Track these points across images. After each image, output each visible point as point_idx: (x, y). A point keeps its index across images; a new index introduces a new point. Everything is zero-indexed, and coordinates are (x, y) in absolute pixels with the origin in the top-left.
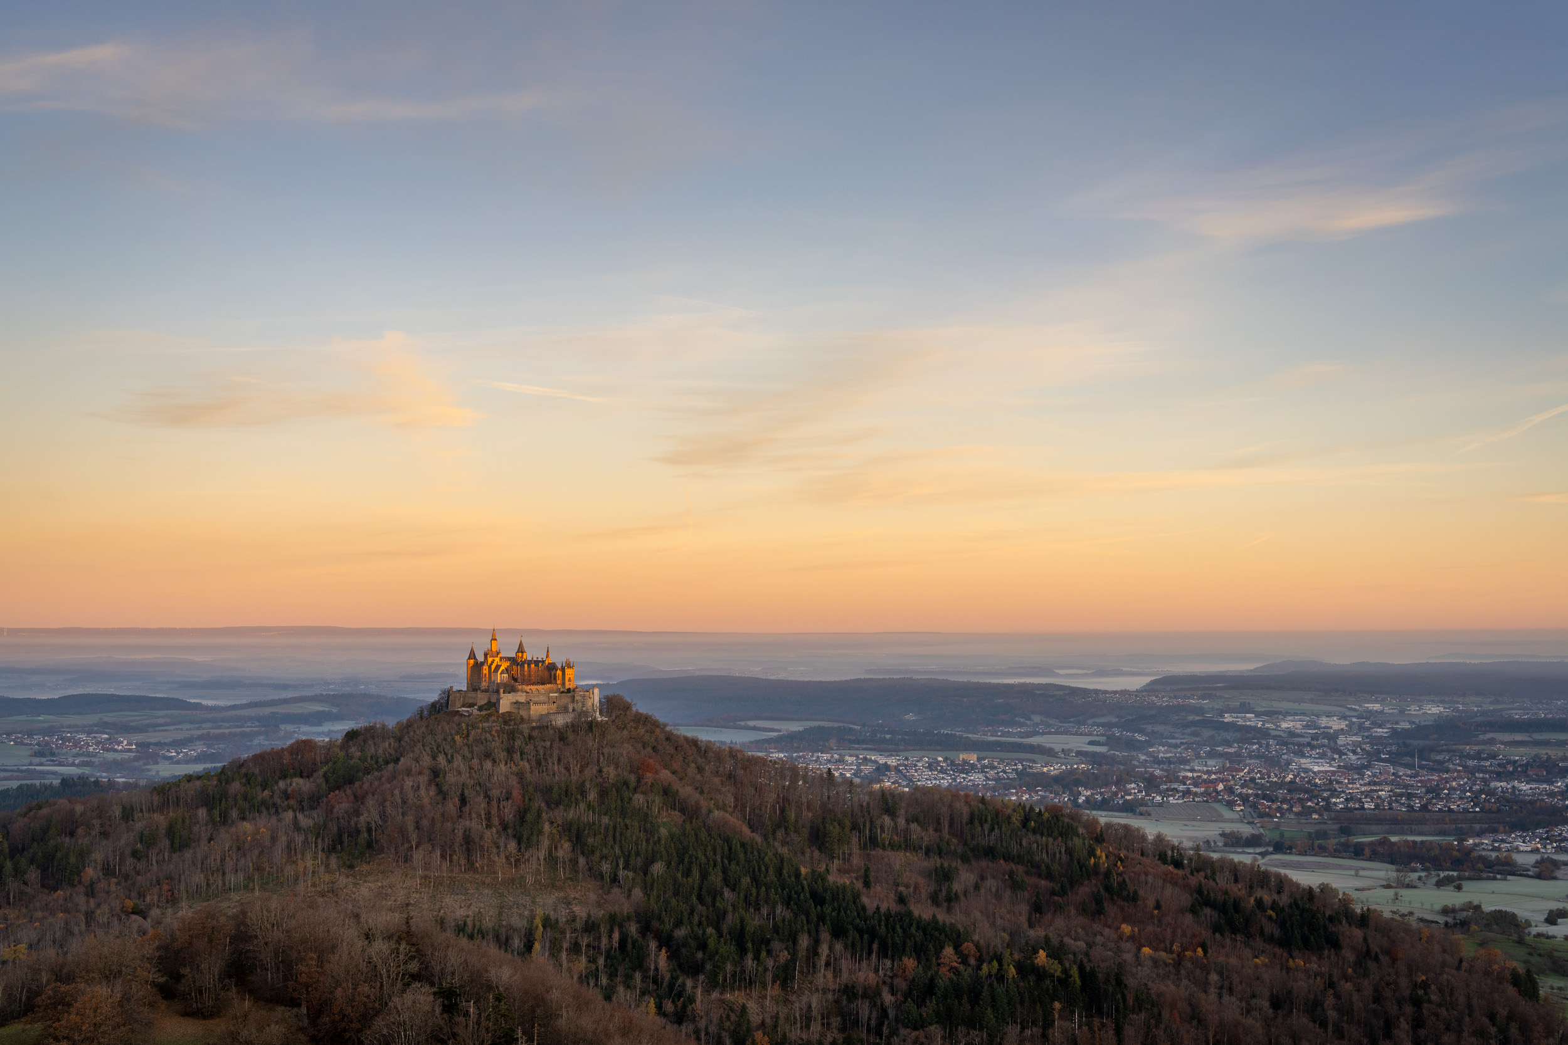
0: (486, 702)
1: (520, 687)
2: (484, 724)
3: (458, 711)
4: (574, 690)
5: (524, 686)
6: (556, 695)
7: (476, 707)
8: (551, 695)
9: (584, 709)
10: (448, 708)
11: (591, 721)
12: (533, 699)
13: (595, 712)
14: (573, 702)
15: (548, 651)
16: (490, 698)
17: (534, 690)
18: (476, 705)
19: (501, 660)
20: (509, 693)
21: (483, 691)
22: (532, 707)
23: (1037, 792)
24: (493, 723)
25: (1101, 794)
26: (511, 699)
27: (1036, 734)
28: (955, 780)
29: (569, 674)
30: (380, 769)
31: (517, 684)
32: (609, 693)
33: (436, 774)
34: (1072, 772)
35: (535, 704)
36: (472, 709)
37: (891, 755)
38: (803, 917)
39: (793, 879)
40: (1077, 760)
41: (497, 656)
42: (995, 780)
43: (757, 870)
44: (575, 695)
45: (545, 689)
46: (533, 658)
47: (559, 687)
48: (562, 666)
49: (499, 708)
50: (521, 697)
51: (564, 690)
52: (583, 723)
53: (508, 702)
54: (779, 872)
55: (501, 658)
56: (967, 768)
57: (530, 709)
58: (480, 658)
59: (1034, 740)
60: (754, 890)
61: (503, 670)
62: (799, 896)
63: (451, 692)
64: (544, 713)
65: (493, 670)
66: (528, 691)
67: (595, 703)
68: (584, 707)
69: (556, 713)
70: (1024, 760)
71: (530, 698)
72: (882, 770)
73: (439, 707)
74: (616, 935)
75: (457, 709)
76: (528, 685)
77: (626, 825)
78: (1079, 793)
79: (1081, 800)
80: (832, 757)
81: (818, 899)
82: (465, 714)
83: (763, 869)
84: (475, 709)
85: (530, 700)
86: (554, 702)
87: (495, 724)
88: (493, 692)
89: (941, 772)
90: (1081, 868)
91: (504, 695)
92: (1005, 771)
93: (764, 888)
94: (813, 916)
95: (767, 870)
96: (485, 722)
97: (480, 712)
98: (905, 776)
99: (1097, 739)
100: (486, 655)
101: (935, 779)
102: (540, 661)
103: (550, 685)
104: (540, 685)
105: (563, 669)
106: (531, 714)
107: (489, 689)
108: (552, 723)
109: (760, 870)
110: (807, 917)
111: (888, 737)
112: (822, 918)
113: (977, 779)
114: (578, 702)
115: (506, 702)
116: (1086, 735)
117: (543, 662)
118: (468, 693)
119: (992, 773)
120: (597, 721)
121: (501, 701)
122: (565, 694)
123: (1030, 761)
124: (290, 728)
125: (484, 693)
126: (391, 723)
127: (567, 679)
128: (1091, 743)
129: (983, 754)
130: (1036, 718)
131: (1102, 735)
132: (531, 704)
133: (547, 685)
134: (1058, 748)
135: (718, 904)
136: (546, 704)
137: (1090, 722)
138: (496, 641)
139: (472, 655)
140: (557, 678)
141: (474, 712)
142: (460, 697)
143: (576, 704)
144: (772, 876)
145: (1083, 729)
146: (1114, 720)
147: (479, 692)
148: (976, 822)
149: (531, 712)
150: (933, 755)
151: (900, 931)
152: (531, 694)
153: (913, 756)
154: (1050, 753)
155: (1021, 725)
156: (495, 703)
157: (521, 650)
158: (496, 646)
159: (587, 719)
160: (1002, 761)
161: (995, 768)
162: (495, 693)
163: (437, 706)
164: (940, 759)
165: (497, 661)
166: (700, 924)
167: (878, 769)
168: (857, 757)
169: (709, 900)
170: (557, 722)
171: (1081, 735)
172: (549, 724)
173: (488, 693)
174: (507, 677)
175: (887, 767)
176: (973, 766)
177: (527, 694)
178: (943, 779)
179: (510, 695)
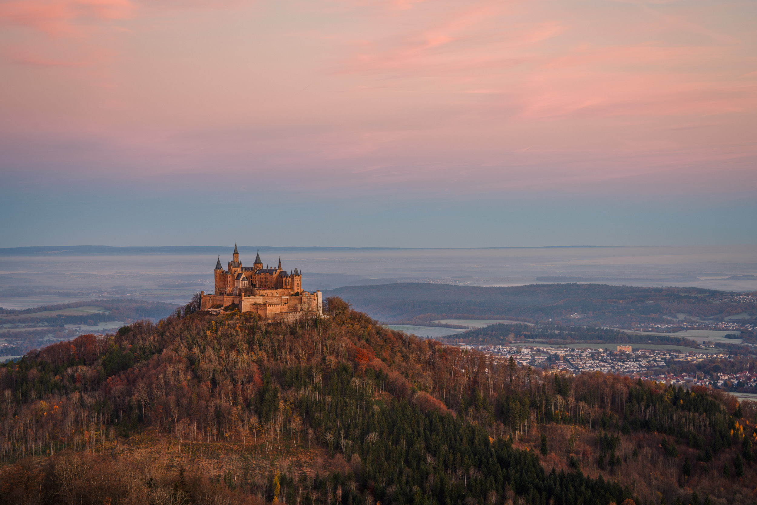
0: (230, 304)
1: (258, 291)
2: (230, 322)
4: (301, 294)
5: (261, 291)
6: (287, 297)
7: (223, 308)
8: (283, 297)
9: (310, 309)
10: (200, 309)
11: (316, 319)
12: (268, 301)
13: (319, 311)
14: (301, 303)
16: (233, 301)
17: (269, 294)
18: (222, 306)
20: (249, 296)
21: (228, 295)
22: (268, 307)
23: (683, 377)
24: (236, 320)
25: (737, 378)
26: (251, 300)
27: (681, 329)
28: (613, 367)
29: (297, 280)
30: (147, 358)
31: (255, 289)
32: (330, 296)
33: (192, 362)
34: (712, 361)
35: (270, 305)
36: (219, 309)
37: (560, 347)
38: (492, 477)
39: (483, 447)
40: (716, 350)
41: (239, 267)
42: (647, 367)
43: (453, 439)
44: (303, 297)
45: (278, 292)
46: (267, 268)
47: (289, 291)
48: (292, 274)
49: (241, 309)
50: (259, 300)
51: (293, 293)
52: (309, 321)
53: (249, 304)
54: (472, 441)
55: (242, 268)
56: (623, 358)
57: (266, 309)
58: (225, 268)
59: (680, 335)
60: (451, 456)
61: (244, 278)
62: (488, 460)
63: (202, 296)
64: (277, 312)
65: (235, 277)
66: (265, 295)
67: (319, 304)
68: (310, 307)
69: (287, 312)
70: (671, 351)
71: (266, 301)
72: (553, 359)
73: (193, 308)
74: (340, 492)
75: (207, 310)
76: (264, 289)
77: (346, 403)
78: (718, 378)
79: (720, 383)
80: (511, 349)
81: (504, 463)
82: (214, 313)
83: (458, 438)
84: (222, 309)
85: (266, 302)
86: (285, 304)
87: (238, 321)
88: (236, 296)
89: (602, 361)
90: (722, 438)
91: (245, 298)
92: (655, 360)
93: (459, 454)
94: (500, 477)
95: (461, 439)
96: (230, 320)
97: (226, 311)
98: (572, 365)
99: (733, 333)
100: (230, 265)
101: (597, 367)
102: (273, 270)
103: (282, 289)
104: (275, 290)
105: (292, 277)
106: (267, 313)
107: (232, 293)
108: (284, 320)
109: (455, 439)
110: (495, 478)
111: (557, 332)
112: (507, 478)
113: (632, 366)
114: (305, 302)
115: (247, 304)
116: (723, 330)
117: (276, 270)
118: (216, 296)
119: (644, 362)
120: (321, 318)
121: (243, 302)
122: (294, 297)
123: (676, 351)
124: (72, 327)
125: (229, 297)
126: (155, 321)
127: (295, 284)
128: (728, 337)
129: (637, 346)
130: (681, 316)
131: (737, 330)
132: (267, 305)
133: (280, 289)
134: (699, 341)
135: (422, 467)
136: (279, 305)
137: (726, 319)
138: (238, 253)
139: (218, 266)
140: (288, 283)
141: (221, 311)
142: (210, 300)
143: (303, 305)
144: (465, 444)
145: (721, 325)
146: (747, 317)
147: (225, 295)
148: (634, 400)
149: (267, 311)
150: (595, 347)
151: (572, 489)
152: (267, 297)
153: (578, 348)
154: (693, 345)
155: (668, 322)
156: (238, 304)
157: (258, 261)
158: (238, 257)
159: (313, 317)
160: (653, 351)
161: (647, 357)
162: (238, 296)
163: (191, 307)
164: (601, 350)
165: (239, 270)
166: (407, 483)
167: (549, 359)
168: (532, 349)
169: (414, 463)
170: (288, 319)
171: (719, 330)
172: (282, 321)
173: (232, 296)
174: (247, 283)
175: (556, 357)
176: (628, 356)
177: (264, 297)
178: (604, 366)
179: (250, 298)
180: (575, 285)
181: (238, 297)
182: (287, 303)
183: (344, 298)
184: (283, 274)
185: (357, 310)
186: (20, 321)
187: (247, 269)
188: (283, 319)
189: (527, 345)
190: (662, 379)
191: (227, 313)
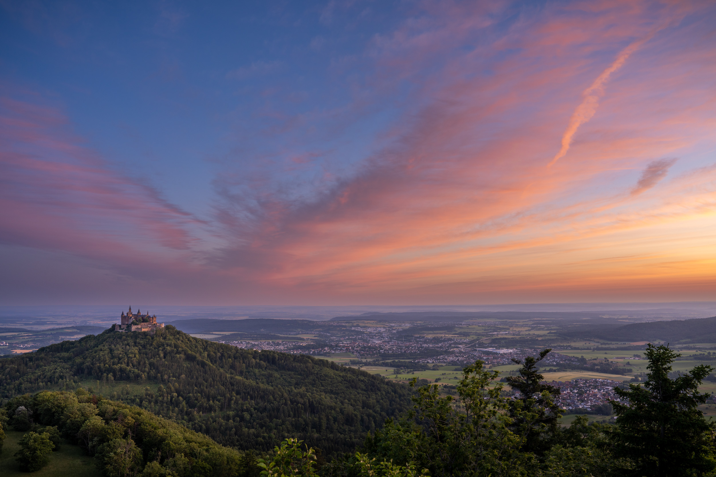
4: (156, 324)
8: (149, 326)
10: (114, 330)
15: (148, 312)
16: (128, 327)
17: (143, 324)
18: (124, 329)
20: (135, 325)
23: (299, 351)
24: (130, 334)
25: (317, 351)
27: (299, 334)
28: (275, 348)
30: (91, 349)
31: (137, 322)
32: (168, 324)
33: (111, 351)
34: (309, 345)
35: (144, 328)
36: (122, 330)
37: (256, 341)
38: (228, 390)
39: (225, 378)
40: (310, 341)
42: (287, 347)
43: (213, 376)
46: (143, 314)
47: (151, 323)
49: (132, 330)
50: (139, 327)
51: (153, 324)
53: (135, 328)
54: (220, 377)
55: (132, 315)
56: (278, 344)
57: (142, 330)
58: (126, 315)
59: (298, 336)
60: (213, 383)
61: (133, 318)
62: (226, 384)
63: (116, 325)
64: (147, 331)
65: (130, 318)
66: (141, 325)
67: (163, 328)
68: (159, 329)
69: (150, 331)
70: (295, 342)
72: (254, 345)
74: (169, 398)
75: (117, 330)
76: (141, 323)
77: (173, 365)
78: (311, 351)
79: (311, 353)
80: (238, 342)
81: (232, 384)
82: (120, 332)
83: (216, 376)
86: (149, 328)
88: (130, 325)
89: (271, 346)
90: (310, 372)
91: (133, 326)
92: (289, 345)
93: (215, 382)
94: (231, 389)
95: (217, 376)
96: (127, 334)
97: (125, 331)
98: (260, 347)
99: (316, 335)
100: (127, 314)
101: (269, 348)
102: (145, 315)
104: (145, 323)
105: (153, 318)
109: (214, 376)
110: (229, 390)
111: (255, 336)
112: (233, 390)
113: (282, 347)
115: (134, 328)
116: (313, 334)
118: (121, 325)
119: (286, 346)
120: (164, 333)
121: (132, 328)
123: (297, 342)
124: (63, 337)
125: (127, 325)
126: (96, 334)
127: (154, 320)
128: (315, 336)
129: (283, 340)
130: (299, 330)
131: (318, 334)
132: (142, 328)
133: (147, 323)
134: (305, 338)
135: (202, 387)
136: (147, 328)
137: (314, 330)
139: (123, 314)
140: (150, 320)
142: (119, 327)
143: (157, 328)
144: (218, 378)
145: (313, 332)
146: (321, 330)
147: (125, 325)
148: (280, 360)
150: (269, 341)
151: (256, 392)
153: (263, 341)
154: (303, 339)
155: (295, 332)
156: (130, 328)
157: (139, 312)
158: (130, 311)
159: (161, 332)
160: (289, 342)
161: (287, 344)
163: (111, 329)
164: (271, 342)
165: (131, 315)
166: (196, 393)
167: (252, 345)
168: (246, 342)
169: (198, 386)
170: (151, 333)
171: (312, 334)
174: (134, 320)
175: (255, 345)
176: (280, 344)
178: (272, 348)
180: (263, 319)
183: (173, 325)
184: (149, 317)
185: (178, 330)
186: (39, 335)
187: (134, 315)
189: (244, 340)
190: (292, 351)
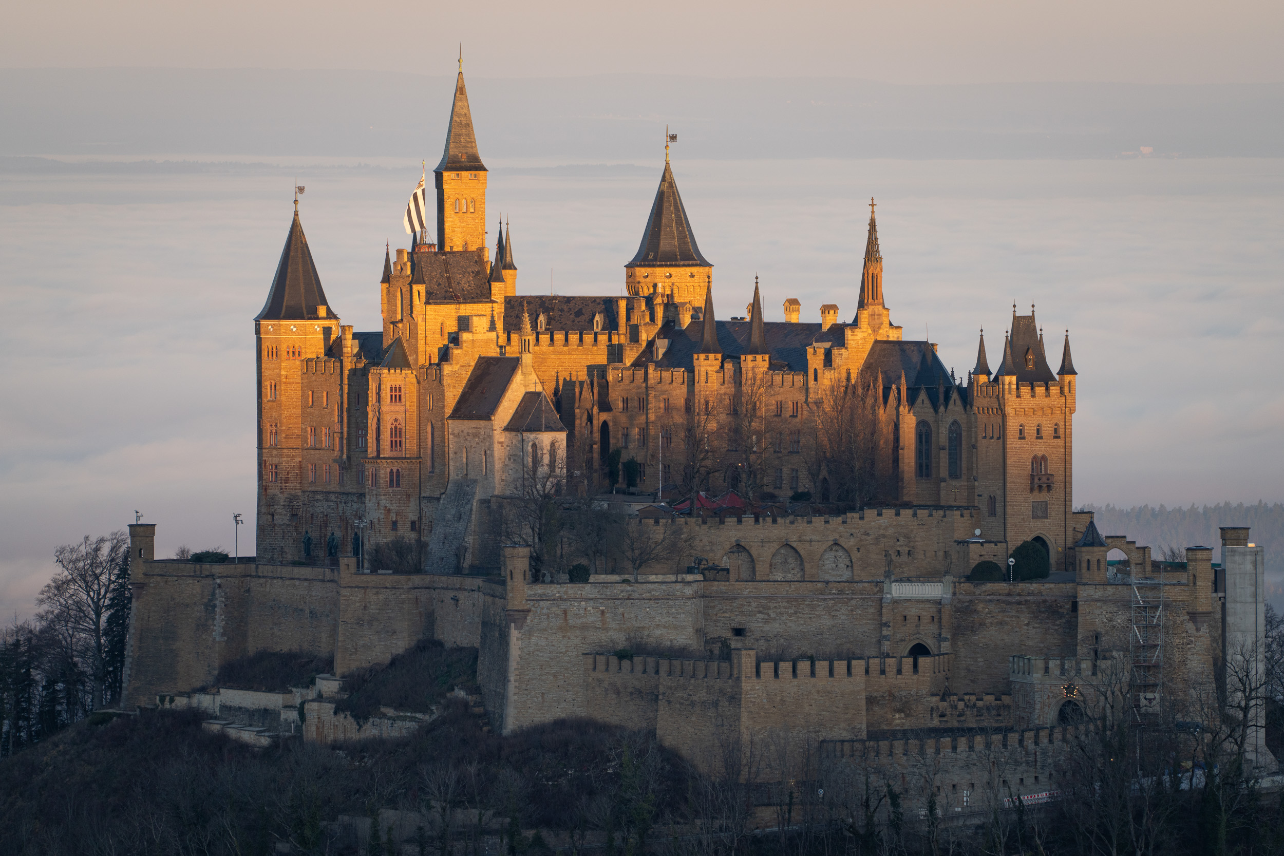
0: (401, 644)
1: (658, 533)
2: (388, 816)
3: (196, 717)
4: (1070, 563)
5: (691, 526)
6: (934, 590)
7: (328, 686)
8: (898, 590)
9: (1151, 701)
10: (116, 687)
11: (1207, 796)
12: (755, 624)
13: (1237, 728)
14: (1068, 649)
15: (872, 254)
16: (430, 618)
17: (763, 554)
18: (327, 666)
19: (512, 324)
20: (579, 575)
21: (379, 562)
22: (751, 688)
24: (456, 804)
26: (593, 618)
29: (1030, 431)
31: (636, 507)
35: (777, 660)
36: (297, 695)
41: (484, 295)
44: (1084, 593)
45: (849, 543)
46: (755, 307)
47: (959, 535)
48: (982, 367)
49: (502, 697)
50: (668, 611)
51: (991, 552)
52: (1138, 816)
53: (569, 647)
55: (515, 310)
57: (735, 699)
61: (531, 399)
63: (137, 571)
64: (840, 732)
65: (452, 395)
66: (725, 562)
67: (1234, 657)
68: (1147, 687)
69: (936, 732)
71: (738, 620)
73: (51, 683)
75: (181, 702)
76: (719, 515)
82: (248, 736)
84: (320, 698)
85: (739, 632)
86: (919, 650)
87: (472, 815)
88: (458, 571)
91: (539, 589)
96: (392, 802)
97: (361, 716)
100: (399, 281)
102: (811, 331)
103: (888, 513)
104: (818, 521)
105: (986, 395)
106: (746, 736)
107: (422, 546)
108: (905, 805)
114: (1105, 641)
115: (552, 646)
117: (837, 334)
118: (265, 570)
120: (1254, 795)
121: (515, 634)
122: (1002, 587)
125: (386, 578)
132: (747, 660)
133: (870, 513)
136: (858, 666)
138: (475, 165)
139: (294, 287)
140: (944, 457)
141: (312, 719)
142: (210, 607)
143: (1086, 665)
147: (347, 561)
149: (745, 721)
152: (748, 589)
156: (474, 654)
157: (665, 242)
158: (476, 207)
159: (1176, 782)
162: (475, 571)
163: (37, 675)
165: (484, 328)
170: (941, 800)
172: (883, 814)
173: (417, 570)
174: (562, 452)
177: (716, 586)
179: (587, 590)
181: (470, 582)
182: (930, 643)
184: (906, 369)
187: (562, 314)
188: (894, 798)
191: (370, 731)
